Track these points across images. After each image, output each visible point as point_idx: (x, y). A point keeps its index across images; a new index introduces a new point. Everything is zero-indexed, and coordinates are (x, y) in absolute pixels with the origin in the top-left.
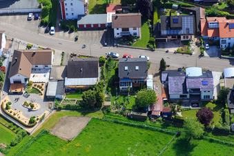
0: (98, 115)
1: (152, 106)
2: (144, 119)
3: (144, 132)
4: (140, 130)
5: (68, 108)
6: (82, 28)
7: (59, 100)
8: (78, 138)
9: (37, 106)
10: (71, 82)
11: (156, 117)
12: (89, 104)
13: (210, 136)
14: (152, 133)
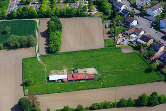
0: (137, 52)
1: (152, 57)
2: (147, 59)
3: (143, 62)
4: (143, 61)
5: (132, 46)
6: (161, 31)
7: (132, 43)
8: (126, 54)
9: (125, 42)
10: (139, 40)
11: (150, 60)
12: (138, 48)
13: (159, 72)
14: (145, 63)
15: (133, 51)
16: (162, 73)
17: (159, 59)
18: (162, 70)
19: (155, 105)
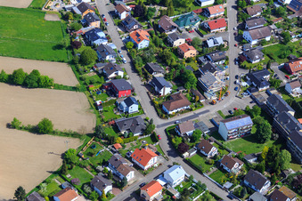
1: (75, 31)
2: (67, 32)
3: (61, 35)
5: (62, 14)
7: (65, 11)
10: (75, 8)
13: (70, 52)
15: (59, 20)
16: (73, 53)
17: (83, 36)
18: (75, 50)
19: (32, 87)
